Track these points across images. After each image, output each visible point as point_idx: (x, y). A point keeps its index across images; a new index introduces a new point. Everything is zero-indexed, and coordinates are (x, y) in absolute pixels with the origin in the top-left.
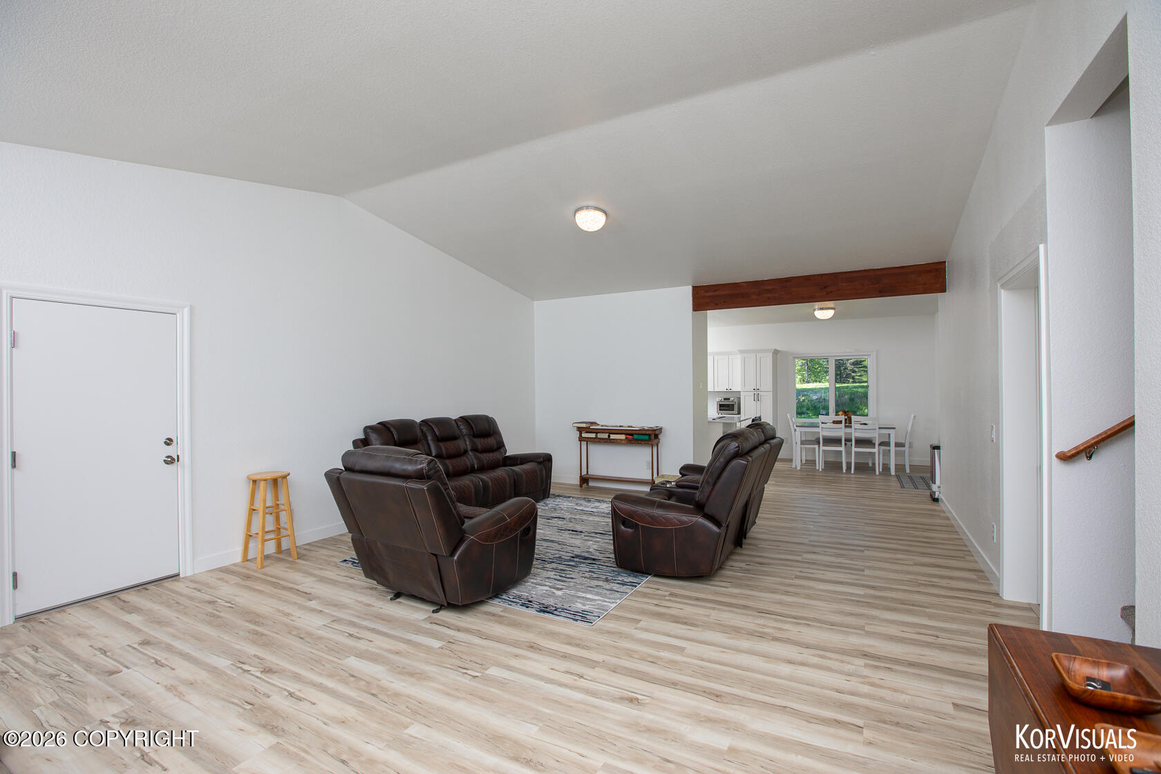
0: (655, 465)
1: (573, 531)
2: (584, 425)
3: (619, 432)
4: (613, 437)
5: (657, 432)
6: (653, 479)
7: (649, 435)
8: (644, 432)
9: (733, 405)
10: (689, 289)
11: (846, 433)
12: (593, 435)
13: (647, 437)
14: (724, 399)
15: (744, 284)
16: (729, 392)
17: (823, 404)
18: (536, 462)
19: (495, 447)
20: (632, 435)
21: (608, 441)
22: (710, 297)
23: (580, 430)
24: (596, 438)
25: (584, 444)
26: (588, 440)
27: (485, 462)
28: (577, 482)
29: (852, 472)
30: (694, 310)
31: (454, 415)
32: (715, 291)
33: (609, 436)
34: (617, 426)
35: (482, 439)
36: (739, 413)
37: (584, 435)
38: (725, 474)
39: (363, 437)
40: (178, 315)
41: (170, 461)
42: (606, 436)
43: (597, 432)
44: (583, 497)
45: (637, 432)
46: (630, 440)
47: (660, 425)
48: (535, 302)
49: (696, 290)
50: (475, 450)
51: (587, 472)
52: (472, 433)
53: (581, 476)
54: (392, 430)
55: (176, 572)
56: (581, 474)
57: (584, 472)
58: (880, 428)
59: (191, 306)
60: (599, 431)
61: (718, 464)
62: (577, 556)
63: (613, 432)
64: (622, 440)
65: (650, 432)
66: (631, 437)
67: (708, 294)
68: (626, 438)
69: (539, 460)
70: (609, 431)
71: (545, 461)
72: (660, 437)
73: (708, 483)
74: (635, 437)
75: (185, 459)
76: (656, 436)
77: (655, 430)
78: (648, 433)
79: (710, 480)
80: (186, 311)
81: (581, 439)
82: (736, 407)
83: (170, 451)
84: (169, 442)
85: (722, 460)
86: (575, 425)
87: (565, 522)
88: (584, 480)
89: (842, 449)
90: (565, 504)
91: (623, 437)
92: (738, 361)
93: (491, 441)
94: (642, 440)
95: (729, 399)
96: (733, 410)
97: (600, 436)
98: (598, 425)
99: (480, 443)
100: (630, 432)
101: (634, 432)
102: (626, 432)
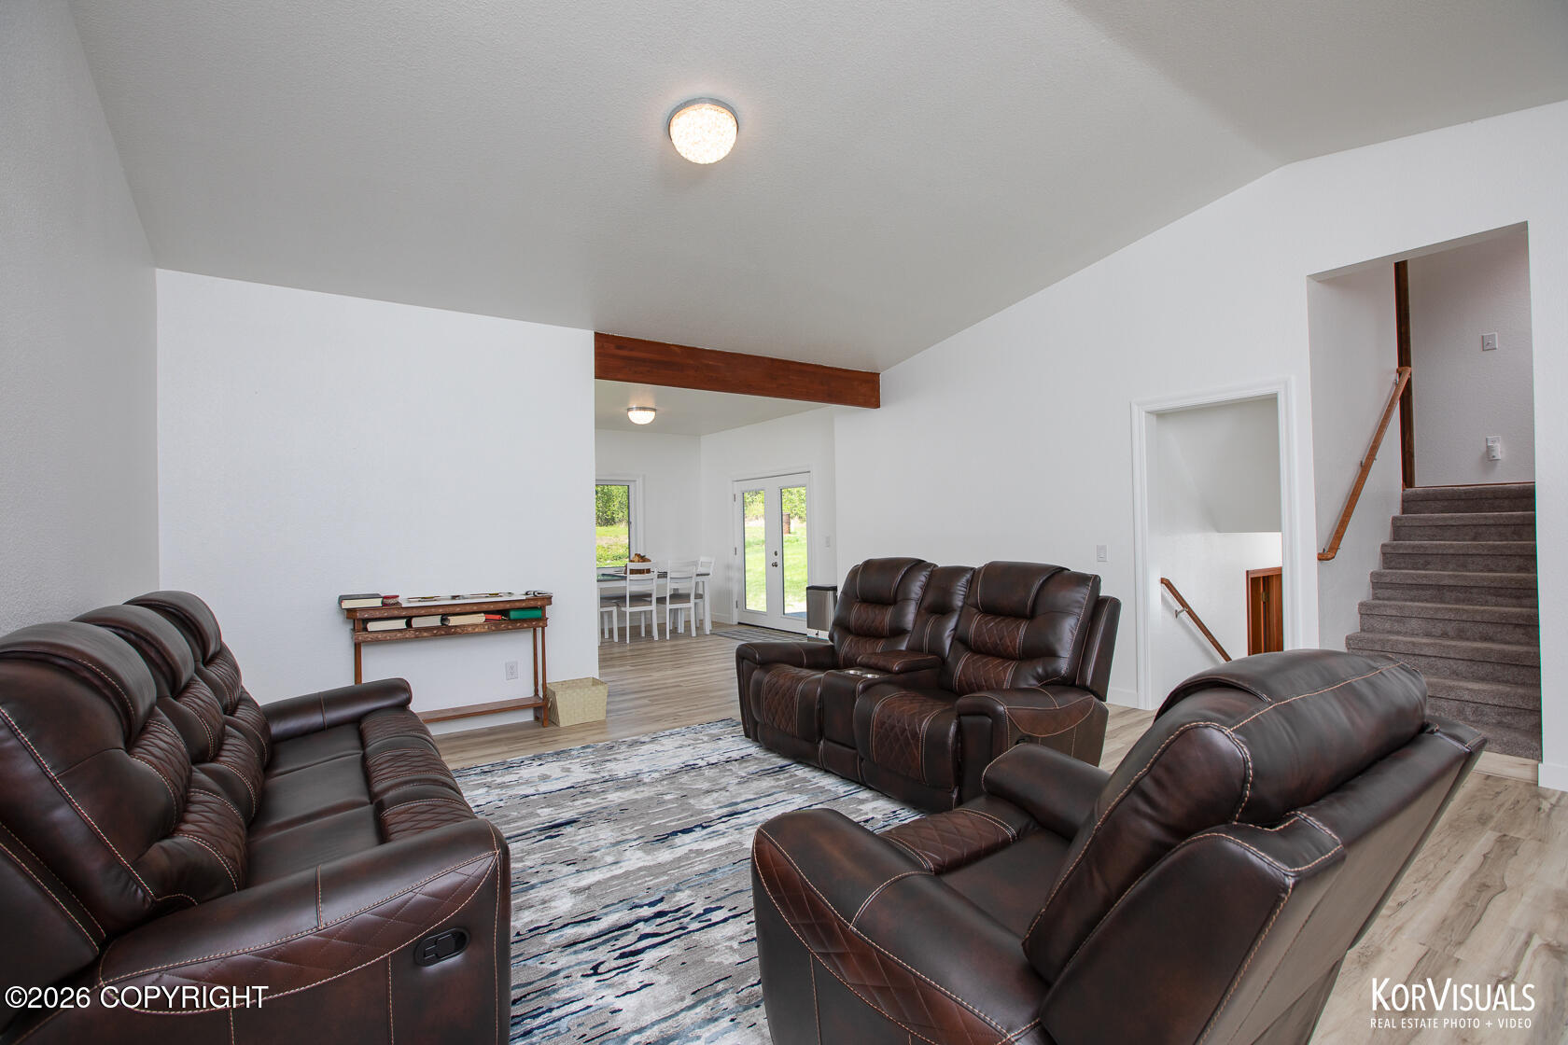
3: (468, 609)
4: (454, 621)
10: (590, 337)
11: (658, 586)
12: (399, 624)
13: (538, 614)
21: (445, 632)
22: (624, 358)
23: (357, 620)
24: (411, 627)
29: (668, 638)
30: (597, 377)
32: (634, 350)
33: (444, 621)
37: (373, 625)
42: (434, 621)
43: (408, 614)
46: (502, 624)
49: (602, 341)
58: (698, 575)
60: (413, 612)
63: (450, 610)
64: (477, 626)
66: (499, 616)
68: (488, 621)
70: (442, 611)
74: (512, 615)
89: (653, 607)
91: (480, 618)
94: (526, 620)
97: (418, 622)
100: (501, 607)
101: (508, 606)
102: (485, 608)
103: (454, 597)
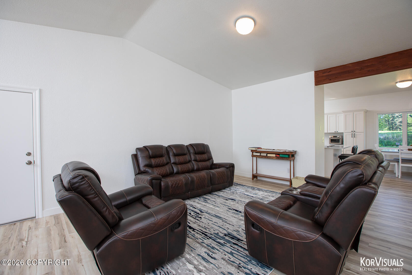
0: (293, 171)
1: (236, 210)
2: (254, 149)
3: (272, 153)
4: (269, 155)
5: (293, 154)
6: (291, 179)
7: (289, 155)
8: (286, 153)
9: (339, 140)
10: (313, 73)
12: (259, 154)
13: (287, 156)
14: (334, 137)
15: (350, 65)
16: (337, 133)
17: (387, 140)
18: (226, 167)
19: (207, 159)
20: (279, 154)
21: (266, 157)
22: (325, 76)
23: (252, 151)
24: (260, 155)
25: (255, 158)
26: (257, 156)
27: (200, 167)
28: (251, 177)
30: (316, 84)
31: (186, 143)
32: (329, 72)
33: (267, 155)
34: (271, 150)
35: (200, 155)
36: (342, 144)
37: (254, 154)
38: (347, 200)
39: (135, 153)
40: (33, 93)
41: (30, 163)
42: (265, 155)
43: (260, 152)
44: (252, 186)
45: (282, 153)
46: (278, 157)
47: (295, 150)
48: (233, 91)
49: (317, 73)
50: (195, 160)
51: (257, 172)
52: (195, 152)
53: (253, 174)
54: (149, 150)
55: (34, 216)
56: (253, 173)
57: (255, 172)
59: (40, 89)
60: (262, 152)
61: (338, 189)
62: (229, 235)
63: (269, 153)
64: (274, 157)
65: (289, 154)
66: (278, 156)
67: (325, 74)
68: (276, 156)
69: (227, 167)
70: (267, 152)
71: (231, 167)
72: (295, 156)
73: (326, 204)
74: (281, 156)
75: (38, 162)
76: (293, 156)
77: (292, 152)
78: (288, 154)
79: (329, 202)
80: (37, 92)
81: (253, 156)
82: (341, 141)
83: (30, 158)
84: (29, 154)
85: (342, 185)
86: (250, 149)
87: (234, 203)
88: (255, 176)
90: (240, 190)
91: (274, 155)
92: (342, 117)
93: (205, 156)
94: (285, 158)
95: (336, 137)
96: (339, 142)
97: (262, 154)
98: (262, 149)
99: (198, 157)
100: (278, 153)
101: (280, 153)
102: (276, 153)
103: (273, 150)
